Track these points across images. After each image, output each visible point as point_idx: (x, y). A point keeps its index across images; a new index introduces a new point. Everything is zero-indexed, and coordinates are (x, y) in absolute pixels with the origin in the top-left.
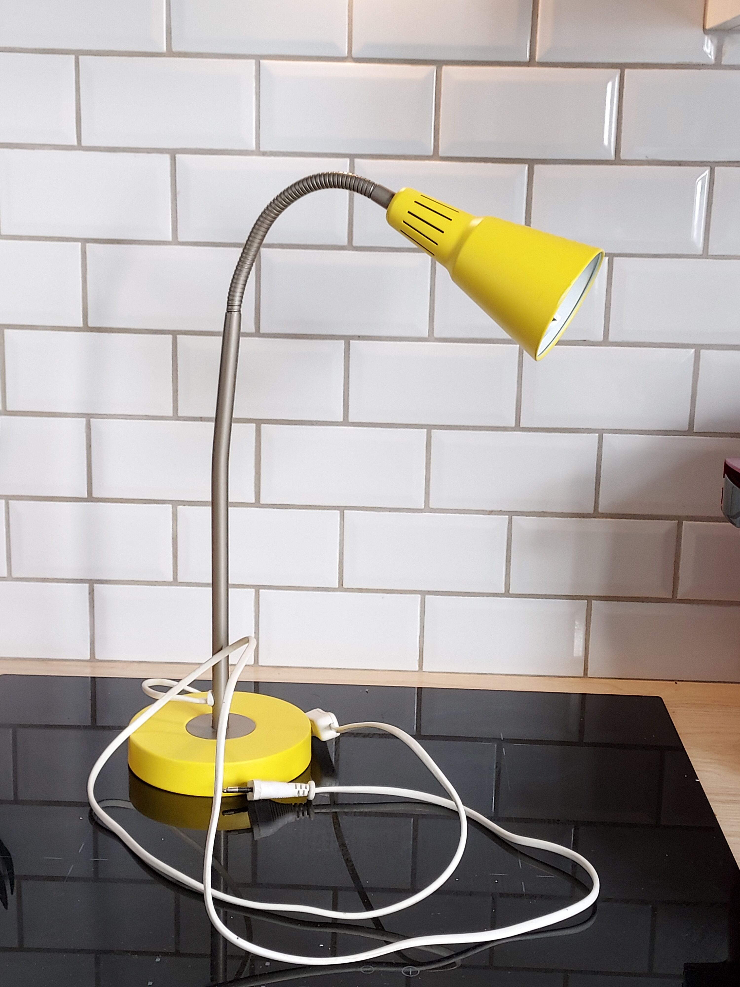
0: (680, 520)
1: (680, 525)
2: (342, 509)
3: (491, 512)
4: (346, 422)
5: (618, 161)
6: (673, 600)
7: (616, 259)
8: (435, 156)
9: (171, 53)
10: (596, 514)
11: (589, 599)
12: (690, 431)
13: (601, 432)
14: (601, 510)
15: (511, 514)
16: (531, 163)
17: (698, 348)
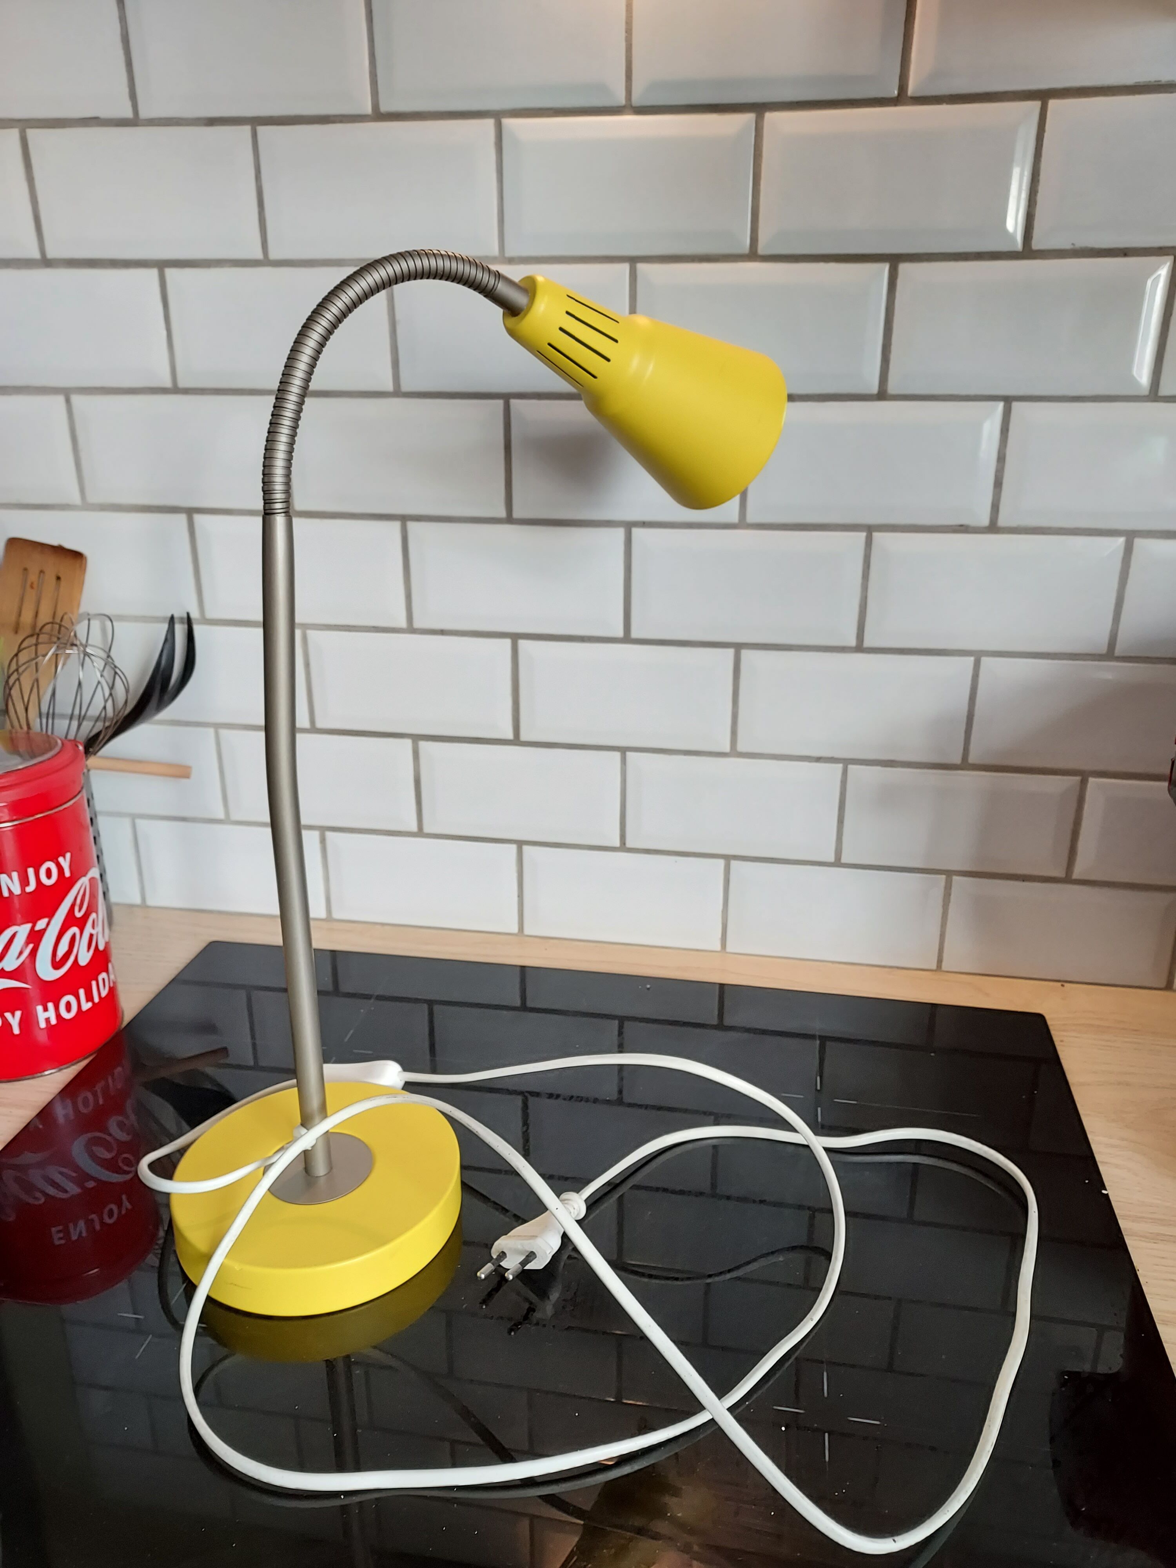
0: (1084, 776)
1: (1084, 783)
2: (623, 751)
3: (818, 759)
4: (627, 639)
5: (1028, 252)
6: (1067, 879)
7: (1016, 405)
8: (753, 255)
9: (379, 116)
10: (965, 765)
11: (949, 874)
12: (1110, 655)
13: (978, 656)
14: (972, 759)
15: (847, 762)
16: (894, 260)
17: (1131, 536)
